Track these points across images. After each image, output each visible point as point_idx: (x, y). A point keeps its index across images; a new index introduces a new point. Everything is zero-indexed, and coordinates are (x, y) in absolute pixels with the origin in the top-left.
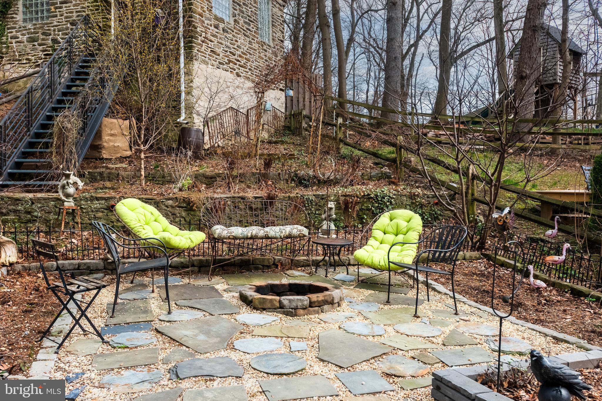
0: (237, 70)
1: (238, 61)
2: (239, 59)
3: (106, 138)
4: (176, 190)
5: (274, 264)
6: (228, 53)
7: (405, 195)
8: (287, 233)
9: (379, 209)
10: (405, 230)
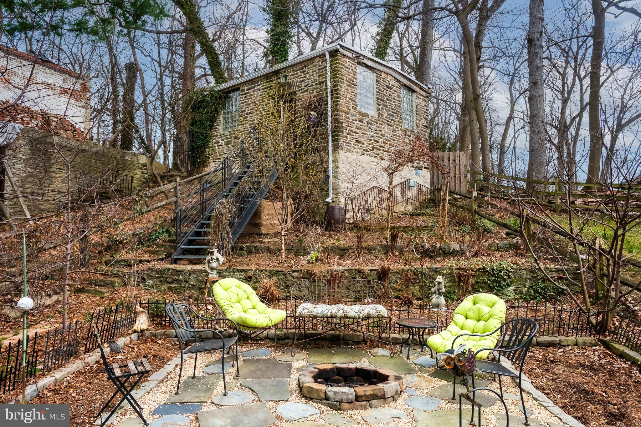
0: (381, 155)
1: (382, 147)
2: (383, 145)
3: (264, 217)
4: (305, 263)
5: (364, 340)
6: (373, 141)
7: (525, 269)
8: (366, 313)
9: (496, 283)
10: (487, 316)
